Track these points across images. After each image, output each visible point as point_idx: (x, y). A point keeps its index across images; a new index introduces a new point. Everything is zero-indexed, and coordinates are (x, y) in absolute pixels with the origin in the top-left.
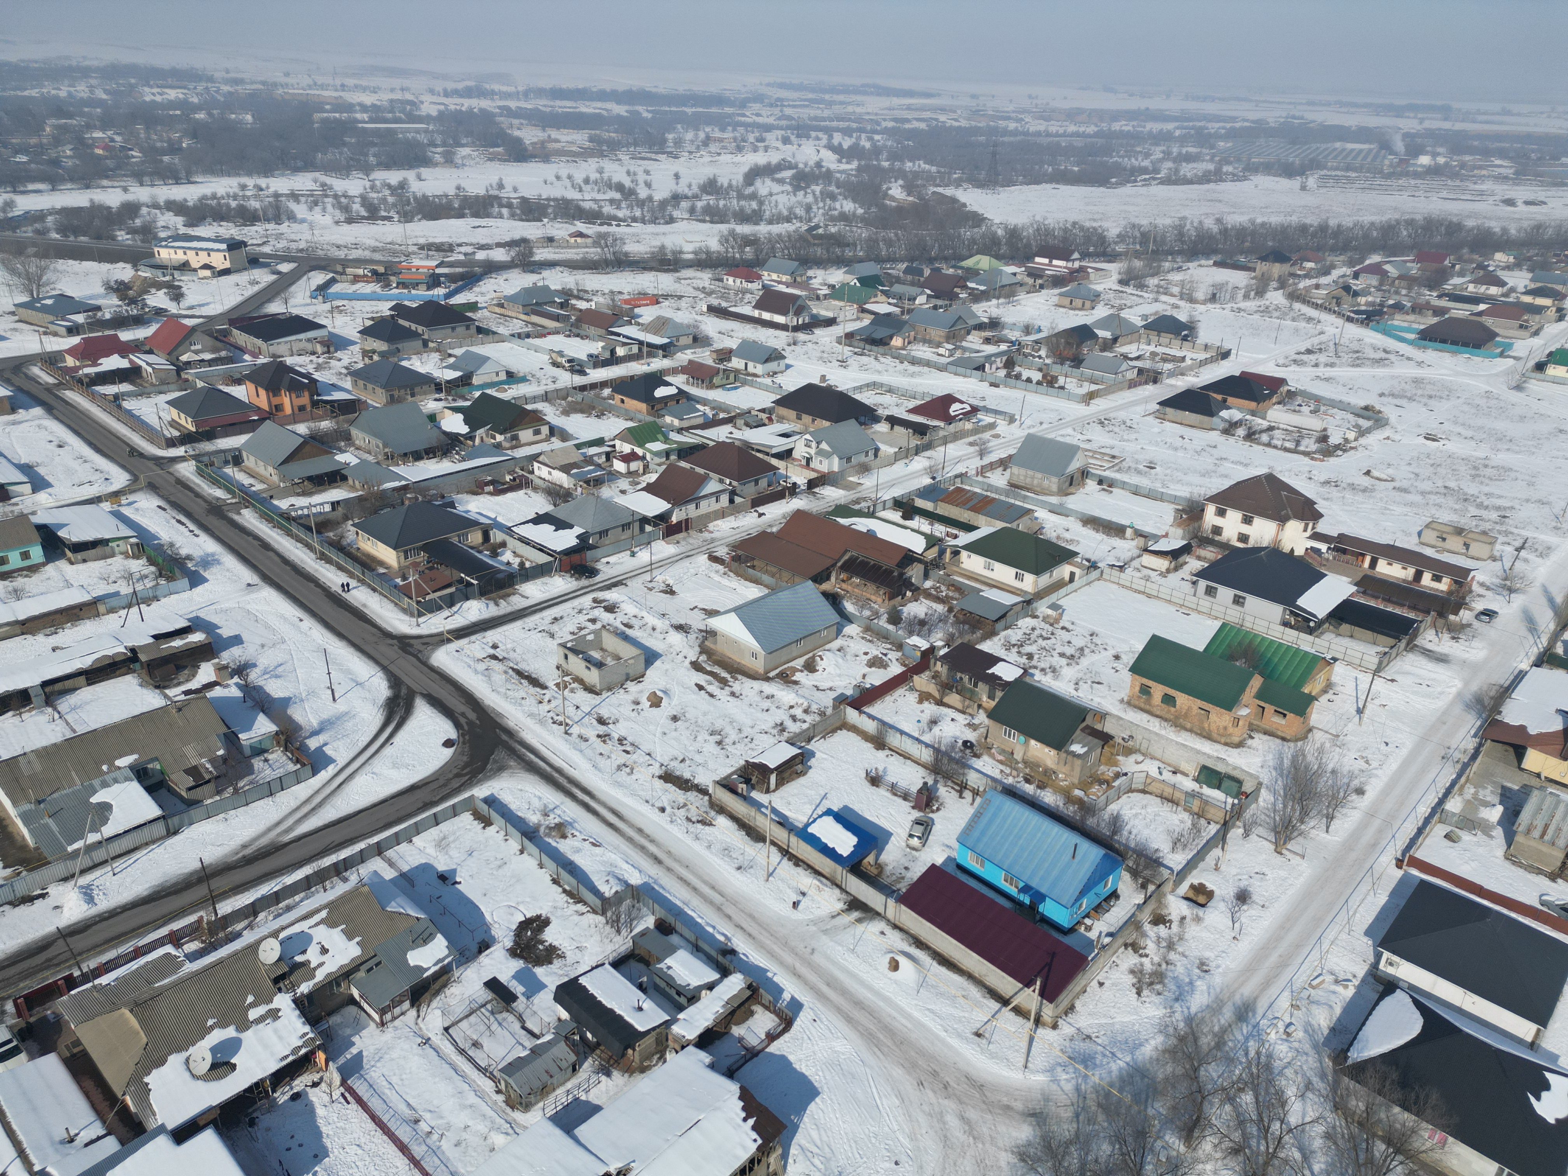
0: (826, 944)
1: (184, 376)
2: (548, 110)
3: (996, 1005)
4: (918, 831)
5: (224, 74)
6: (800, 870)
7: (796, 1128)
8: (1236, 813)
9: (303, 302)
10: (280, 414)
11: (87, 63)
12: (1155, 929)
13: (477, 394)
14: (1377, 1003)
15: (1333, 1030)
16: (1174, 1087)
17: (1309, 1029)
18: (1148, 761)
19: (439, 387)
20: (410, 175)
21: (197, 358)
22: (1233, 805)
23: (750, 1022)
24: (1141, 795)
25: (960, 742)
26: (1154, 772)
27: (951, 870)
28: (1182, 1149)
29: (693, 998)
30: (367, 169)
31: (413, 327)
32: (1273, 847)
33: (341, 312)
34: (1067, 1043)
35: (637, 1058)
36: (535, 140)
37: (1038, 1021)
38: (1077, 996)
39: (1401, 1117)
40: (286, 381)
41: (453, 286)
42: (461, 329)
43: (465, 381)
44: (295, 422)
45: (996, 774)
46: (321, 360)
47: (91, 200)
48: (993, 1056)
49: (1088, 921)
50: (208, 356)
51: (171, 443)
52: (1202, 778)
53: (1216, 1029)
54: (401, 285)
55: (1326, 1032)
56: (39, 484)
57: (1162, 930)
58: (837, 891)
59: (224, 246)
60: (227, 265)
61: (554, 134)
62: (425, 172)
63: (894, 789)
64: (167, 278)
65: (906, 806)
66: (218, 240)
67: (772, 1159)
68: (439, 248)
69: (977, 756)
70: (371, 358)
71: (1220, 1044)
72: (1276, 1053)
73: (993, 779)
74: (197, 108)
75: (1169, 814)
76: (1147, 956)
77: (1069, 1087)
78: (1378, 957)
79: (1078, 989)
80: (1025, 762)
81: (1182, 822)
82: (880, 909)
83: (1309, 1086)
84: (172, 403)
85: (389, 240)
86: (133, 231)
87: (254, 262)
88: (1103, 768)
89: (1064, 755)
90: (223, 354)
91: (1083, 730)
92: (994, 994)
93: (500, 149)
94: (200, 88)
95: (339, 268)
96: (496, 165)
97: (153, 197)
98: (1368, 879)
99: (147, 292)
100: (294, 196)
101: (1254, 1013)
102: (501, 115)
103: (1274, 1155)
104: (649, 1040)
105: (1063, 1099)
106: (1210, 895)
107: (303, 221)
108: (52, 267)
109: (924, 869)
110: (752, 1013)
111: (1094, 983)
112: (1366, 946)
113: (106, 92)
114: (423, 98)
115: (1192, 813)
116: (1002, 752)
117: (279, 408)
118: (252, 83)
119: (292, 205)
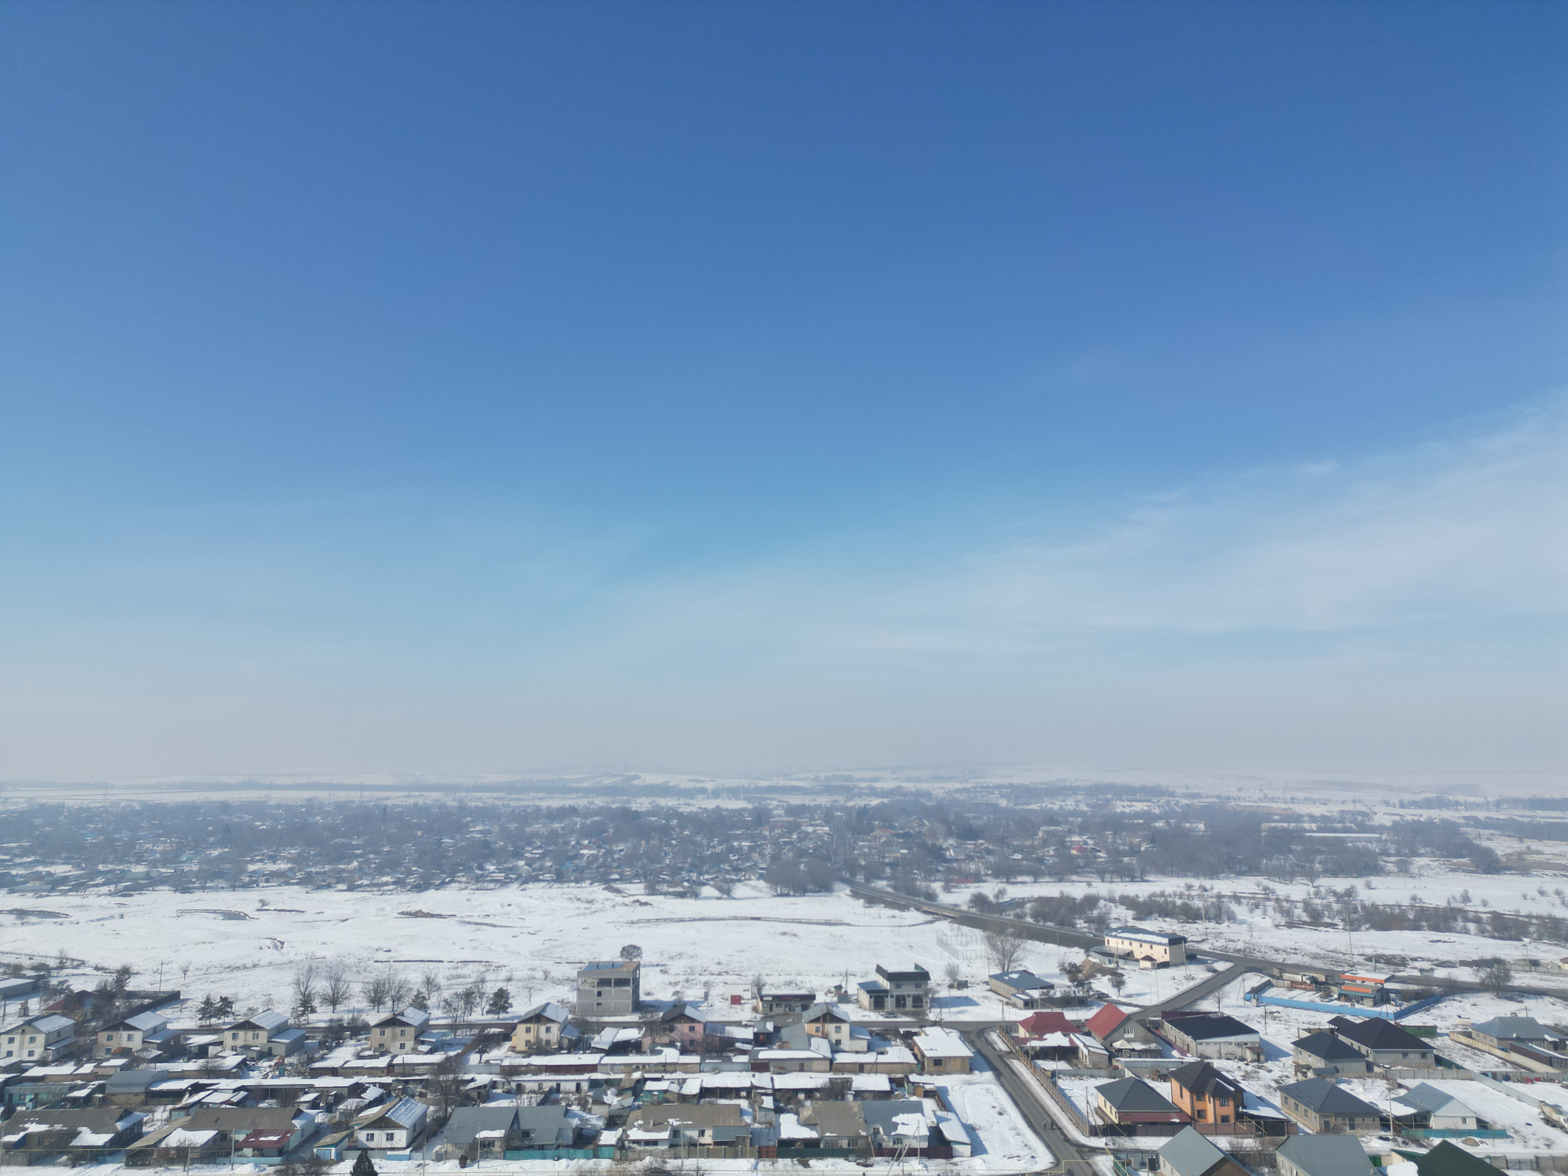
1: (1115, 1063)
2: (1526, 820)
5: (1184, 790)
9: (1237, 1003)
10: (1202, 1121)
11: (1078, 784)
13: (1436, 1141)
19: (1384, 1122)
20: (1358, 883)
21: (1129, 1046)
30: (1312, 876)
31: (1356, 1045)
33: (1275, 1018)
36: (1510, 851)
40: (1211, 1086)
41: (1405, 1005)
42: (1414, 1056)
43: (1420, 1121)
44: (1217, 1133)
46: (1249, 1068)
47: (1062, 892)
50: (1139, 1046)
51: (1094, 1132)
54: (1343, 997)
56: (977, 1149)
59: (1166, 941)
60: (1167, 958)
61: (1535, 845)
62: (1375, 880)
64: (1113, 966)
66: (1160, 934)
68: (1389, 961)
70: (1305, 1074)
74: (1158, 818)
84: (1101, 1089)
85: (1332, 948)
86: (1090, 920)
87: (1192, 958)
90: (1153, 1046)
93: (1465, 860)
94: (1162, 802)
95: (1276, 972)
96: (1460, 876)
97: (1110, 892)
99: (1093, 976)
100: (1237, 898)
102: (1467, 825)
107: (1242, 922)
108: (1022, 946)
113: (1088, 805)
114: (1376, 809)
117: (1201, 1114)
118: (1207, 797)
119: (1234, 907)
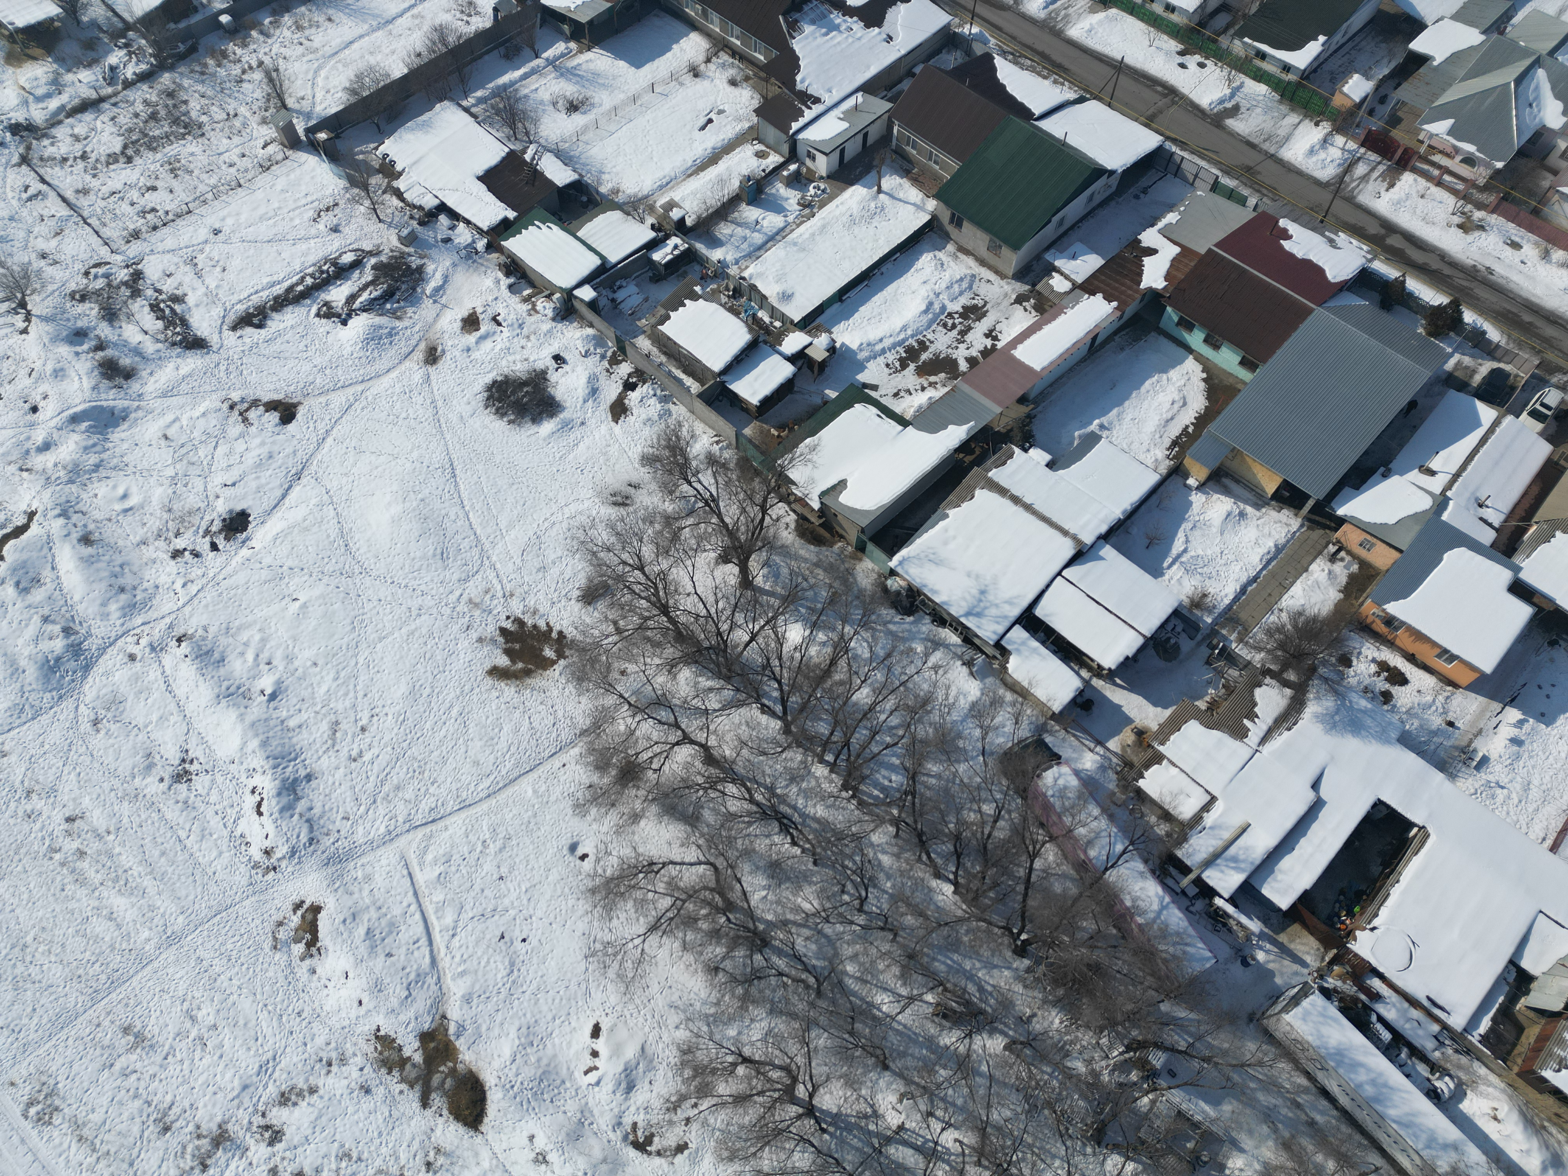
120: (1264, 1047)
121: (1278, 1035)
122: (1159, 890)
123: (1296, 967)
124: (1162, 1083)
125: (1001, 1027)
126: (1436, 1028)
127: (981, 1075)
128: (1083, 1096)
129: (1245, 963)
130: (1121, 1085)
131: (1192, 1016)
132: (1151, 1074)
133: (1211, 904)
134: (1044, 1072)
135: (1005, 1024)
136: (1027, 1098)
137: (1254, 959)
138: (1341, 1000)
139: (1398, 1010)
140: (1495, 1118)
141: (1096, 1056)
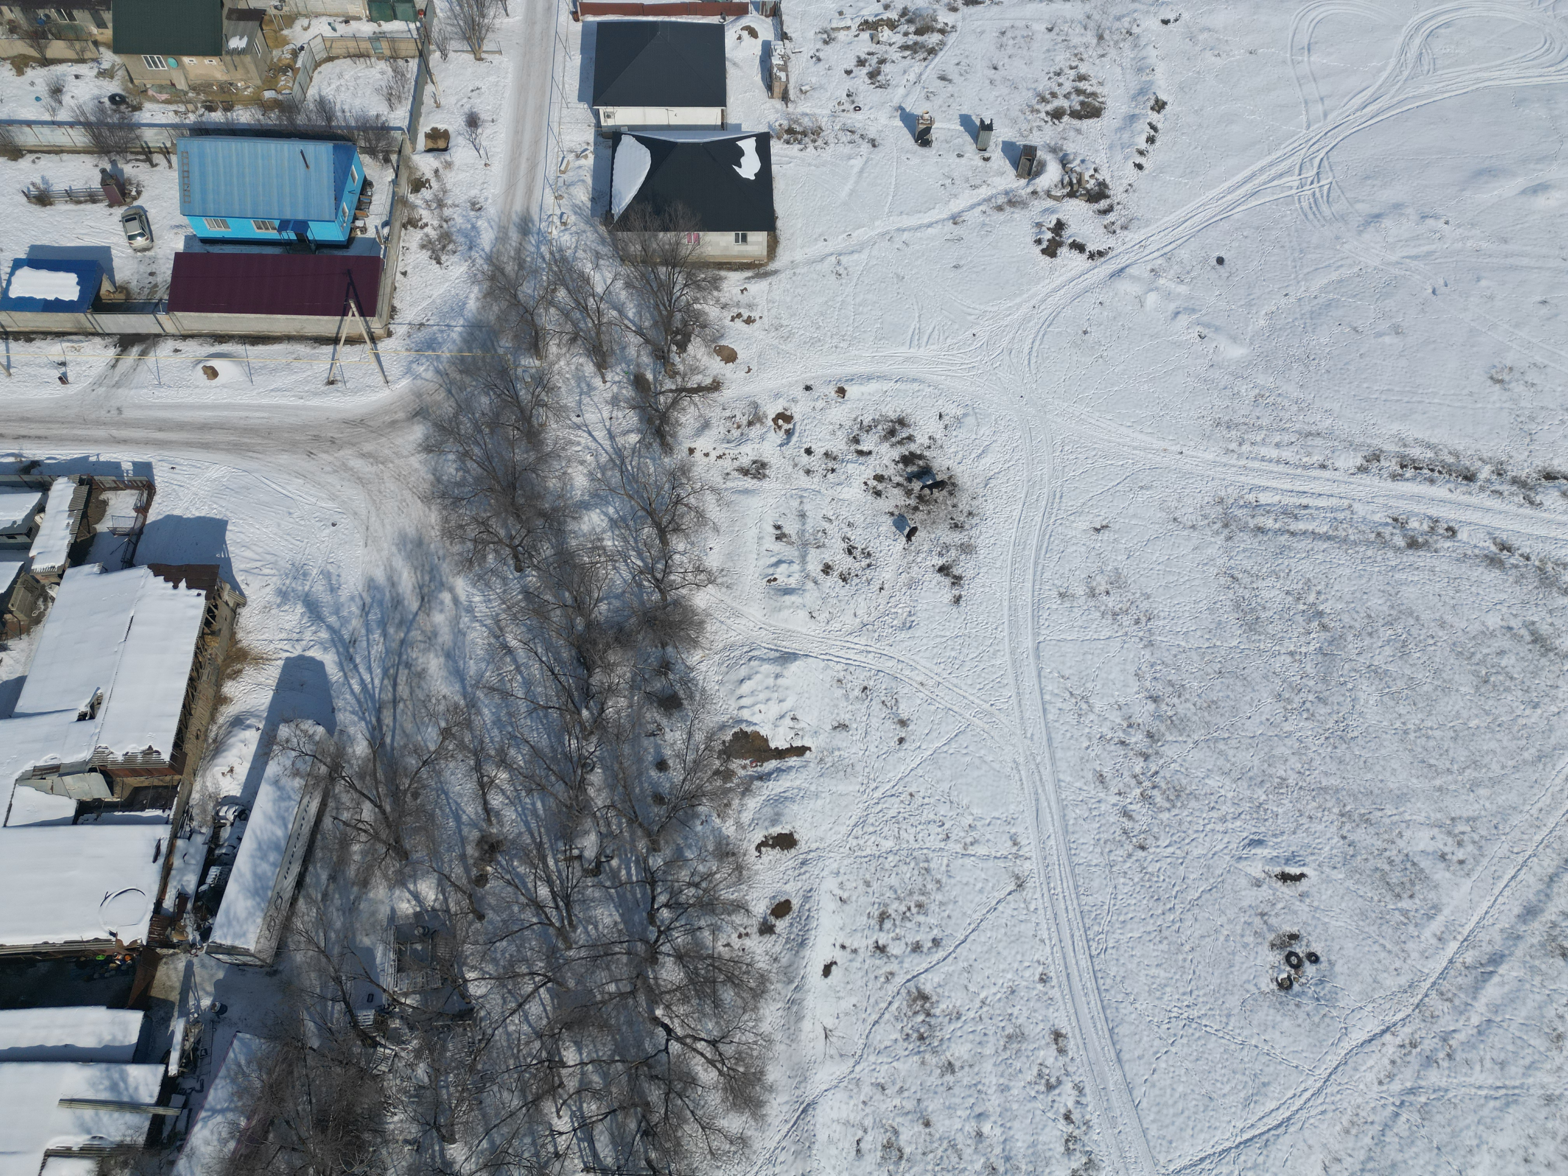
0: (129, 396)
3: (328, 349)
4: (135, 228)
6: (38, 343)
7: (228, 562)
8: (425, 36)
12: (419, 195)
14: (613, 158)
15: (593, 200)
16: (507, 321)
17: (577, 209)
18: (314, 22)
22: (418, 29)
23: (109, 511)
24: (329, 65)
25: (106, 100)
26: (328, 32)
27: (198, 248)
28: (537, 363)
29: (30, 530)
32: (472, 56)
34: (408, 341)
35: (21, 616)
37: (373, 339)
38: (392, 297)
39: (665, 237)
45: (172, 119)
48: (355, 391)
49: (359, 223)
52: (375, 14)
53: (512, 253)
55: (589, 204)
57: (426, 193)
58: (97, 340)
63: (71, 197)
65: (100, 208)
67: (226, 596)
69: (138, 108)
71: (521, 264)
72: (564, 244)
73: (174, 126)
75: (367, 72)
76: (426, 225)
77: (430, 375)
78: (597, 115)
79: (388, 290)
80: (193, 88)
81: (383, 73)
82: (157, 330)
83: (598, 256)
88: (276, 53)
89: (228, 58)
91: (229, 18)
92: (320, 340)
98: (559, 46)
101: (532, 221)
103: (600, 324)
104: (20, 594)
105: (432, 387)
106: (445, 135)
109: (171, 264)
110: (105, 503)
111: (399, 276)
112: (583, 110)
115: (387, 59)
116: (161, 88)
120: (292, 947)
121: (274, 944)
122: (197, 1128)
123: (197, 969)
124: (384, 999)
125: (438, 1160)
126: (180, 843)
127: (492, 1142)
128: (444, 1048)
129: (223, 1009)
130: (411, 1028)
131: (306, 1016)
132: (384, 1013)
133: (181, 1074)
134: (449, 1093)
135: (433, 1157)
136: (481, 1090)
137: (213, 1005)
138: (205, 919)
139: (184, 875)
140: (231, 770)
141: (401, 1064)
